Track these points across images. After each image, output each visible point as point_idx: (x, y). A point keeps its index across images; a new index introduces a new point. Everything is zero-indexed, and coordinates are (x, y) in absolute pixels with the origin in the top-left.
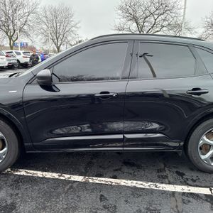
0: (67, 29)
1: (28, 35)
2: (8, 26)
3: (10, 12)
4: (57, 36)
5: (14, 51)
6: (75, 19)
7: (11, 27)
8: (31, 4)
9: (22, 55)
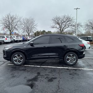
0: (32, 27)
1: (17, 30)
2: (10, 26)
3: (11, 21)
4: (28, 29)
5: (13, 36)
6: (35, 23)
7: (11, 27)
8: (19, 18)
9: (16, 37)
